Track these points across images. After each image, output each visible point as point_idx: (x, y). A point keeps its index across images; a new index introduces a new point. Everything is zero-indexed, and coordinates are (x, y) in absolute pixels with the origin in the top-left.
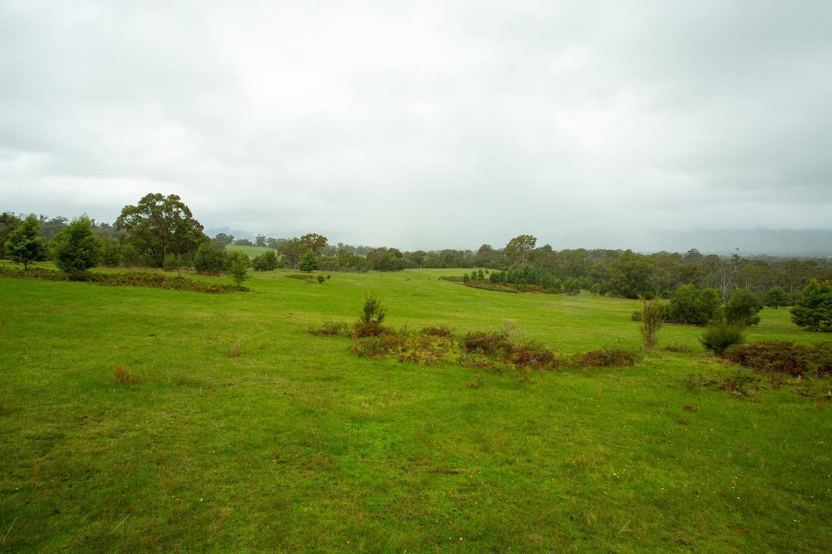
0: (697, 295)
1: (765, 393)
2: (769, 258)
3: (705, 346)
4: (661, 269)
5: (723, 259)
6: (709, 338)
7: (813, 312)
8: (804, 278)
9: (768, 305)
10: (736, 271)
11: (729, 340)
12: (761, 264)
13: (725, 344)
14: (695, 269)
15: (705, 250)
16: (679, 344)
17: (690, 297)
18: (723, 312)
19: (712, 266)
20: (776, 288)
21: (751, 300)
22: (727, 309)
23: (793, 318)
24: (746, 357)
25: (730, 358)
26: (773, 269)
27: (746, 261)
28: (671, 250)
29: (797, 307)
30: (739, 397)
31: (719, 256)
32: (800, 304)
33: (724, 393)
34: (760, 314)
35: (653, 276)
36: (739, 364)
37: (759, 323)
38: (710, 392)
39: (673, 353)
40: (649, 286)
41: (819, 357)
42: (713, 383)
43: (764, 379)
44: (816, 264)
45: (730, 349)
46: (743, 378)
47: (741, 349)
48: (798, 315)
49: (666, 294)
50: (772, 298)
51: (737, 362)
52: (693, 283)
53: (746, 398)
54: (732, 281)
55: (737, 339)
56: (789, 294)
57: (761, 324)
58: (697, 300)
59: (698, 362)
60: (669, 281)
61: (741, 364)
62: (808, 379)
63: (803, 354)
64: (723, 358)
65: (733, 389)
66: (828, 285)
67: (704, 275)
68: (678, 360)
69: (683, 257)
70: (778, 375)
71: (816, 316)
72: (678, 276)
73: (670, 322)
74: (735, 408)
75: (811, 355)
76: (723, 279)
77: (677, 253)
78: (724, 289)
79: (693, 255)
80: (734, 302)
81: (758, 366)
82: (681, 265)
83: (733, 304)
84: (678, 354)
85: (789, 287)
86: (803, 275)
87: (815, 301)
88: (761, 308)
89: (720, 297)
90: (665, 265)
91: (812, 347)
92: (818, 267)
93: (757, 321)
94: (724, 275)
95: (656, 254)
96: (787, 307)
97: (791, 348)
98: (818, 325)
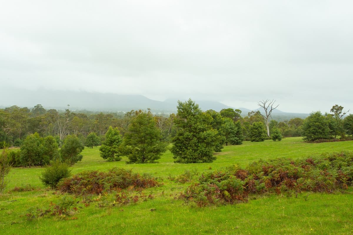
0: (41, 141)
1: (81, 211)
2: (88, 112)
3: (45, 183)
4: (14, 121)
5: (60, 113)
6: (46, 176)
7: (111, 149)
8: (106, 126)
9: (88, 146)
10: (68, 122)
11: (61, 175)
12: (83, 116)
13: (58, 180)
14: (40, 121)
15: (47, 106)
16: (25, 184)
17: (36, 144)
18: (60, 154)
19: (52, 118)
20: (92, 133)
21: (77, 143)
22: (62, 151)
23: (101, 154)
24: (71, 186)
25: (61, 189)
26: (90, 120)
27: (74, 114)
28: (21, 105)
29: (103, 146)
30: (64, 218)
31: (57, 110)
32: (104, 144)
33: (55, 218)
34: (82, 153)
35: (6, 128)
36: (67, 193)
37: (83, 159)
38: (45, 219)
39: (20, 193)
40: (3, 137)
41: (111, 178)
42: (47, 211)
43: (81, 200)
44: (112, 116)
45: (61, 183)
46: (67, 203)
47: (68, 181)
48: (103, 152)
49: (18, 142)
50: (90, 140)
51: (66, 191)
52: (39, 132)
53: (69, 218)
54: (66, 129)
55: (66, 173)
56: (99, 137)
57: (83, 160)
58: (41, 145)
59: (38, 197)
60: (20, 131)
61: (68, 192)
62: (104, 195)
63: (103, 178)
64: (57, 190)
65: (60, 213)
66: (118, 130)
67: (47, 126)
68: (23, 198)
69: (31, 111)
70: (88, 196)
71: (113, 151)
72: (27, 127)
73: (21, 166)
74: (61, 228)
75: (107, 178)
76: (60, 128)
77: (26, 108)
78: (61, 136)
79: (39, 109)
80: (67, 146)
81: (78, 192)
82: (29, 118)
83: (66, 147)
84: (23, 193)
85: (99, 132)
86: (106, 124)
87: (111, 141)
88: (83, 148)
89: (58, 142)
90: (16, 118)
91: (107, 172)
92: (113, 118)
93: (81, 157)
94: (60, 126)
95: (9, 108)
96: (98, 147)
97: (97, 175)
98: (113, 156)
